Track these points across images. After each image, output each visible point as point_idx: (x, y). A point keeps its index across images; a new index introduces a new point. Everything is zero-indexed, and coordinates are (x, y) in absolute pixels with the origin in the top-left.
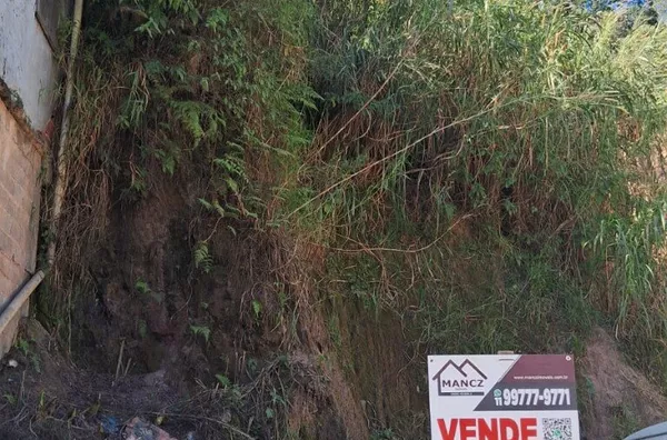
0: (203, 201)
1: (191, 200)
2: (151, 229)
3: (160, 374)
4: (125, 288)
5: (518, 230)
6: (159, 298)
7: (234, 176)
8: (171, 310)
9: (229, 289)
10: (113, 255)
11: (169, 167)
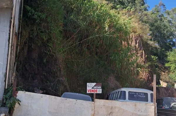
0: (45, 51)
1: (42, 51)
2: (35, 55)
3: (36, 80)
4: (30, 65)
5: (99, 54)
6: (36, 67)
7: (51, 47)
8: (38, 70)
9: (49, 67)
10: (27, 59)
11: (39, 45)
